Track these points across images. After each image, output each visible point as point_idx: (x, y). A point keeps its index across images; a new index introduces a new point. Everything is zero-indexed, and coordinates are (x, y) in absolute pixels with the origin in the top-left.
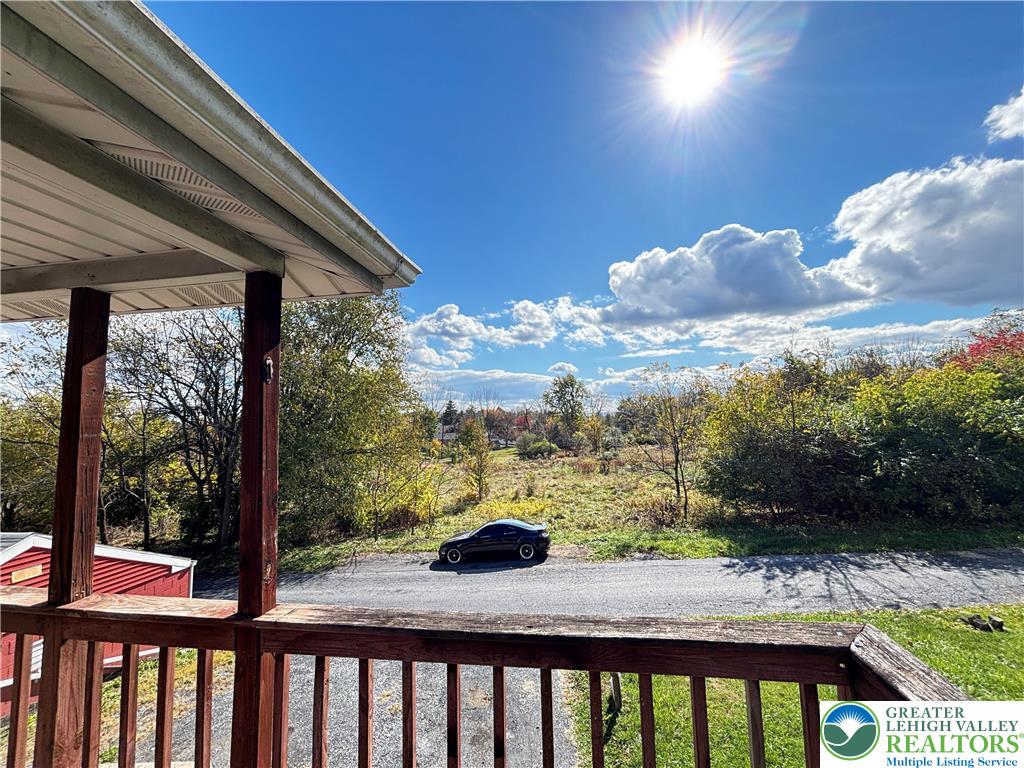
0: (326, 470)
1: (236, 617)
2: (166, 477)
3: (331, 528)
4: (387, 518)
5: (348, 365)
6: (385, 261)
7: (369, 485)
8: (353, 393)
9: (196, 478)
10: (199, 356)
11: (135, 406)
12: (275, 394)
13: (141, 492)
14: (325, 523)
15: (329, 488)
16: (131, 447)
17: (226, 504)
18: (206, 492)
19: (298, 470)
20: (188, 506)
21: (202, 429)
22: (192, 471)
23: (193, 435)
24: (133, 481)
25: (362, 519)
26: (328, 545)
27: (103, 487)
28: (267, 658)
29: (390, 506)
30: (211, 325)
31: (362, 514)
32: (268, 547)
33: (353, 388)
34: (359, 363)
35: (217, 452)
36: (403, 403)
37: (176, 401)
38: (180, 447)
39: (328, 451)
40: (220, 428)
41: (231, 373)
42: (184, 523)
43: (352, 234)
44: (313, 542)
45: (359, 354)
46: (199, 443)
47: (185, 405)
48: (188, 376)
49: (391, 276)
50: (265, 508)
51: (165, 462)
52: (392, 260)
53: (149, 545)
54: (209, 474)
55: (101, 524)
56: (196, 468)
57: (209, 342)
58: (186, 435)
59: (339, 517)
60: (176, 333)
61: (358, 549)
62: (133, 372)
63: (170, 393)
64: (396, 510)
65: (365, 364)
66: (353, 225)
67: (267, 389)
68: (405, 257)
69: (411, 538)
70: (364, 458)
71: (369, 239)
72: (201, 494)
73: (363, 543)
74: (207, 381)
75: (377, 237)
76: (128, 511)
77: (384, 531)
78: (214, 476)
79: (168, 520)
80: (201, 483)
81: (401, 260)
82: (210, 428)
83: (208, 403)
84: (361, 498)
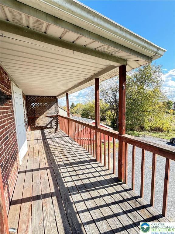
0: (138, 115)
1: (118, 134)
2: (108, 114)
3: (139, 128)
4: (153, 128)
5: (144, 89)
6: (153, 51)
7: (149, 120)
8: (145, 97)
9: (113, 115)
10: (113, 91)
11: (104, 101)
12: (125, 92)
13: (105, 116)
14: (137, 127)
15: (138, 119)
16: (104, 108)
17: (118, 120)
18: (114, 117)
19: (131, 115)
20: (111, 120)
21: (113, 105)
22: (112, 113)
23: (112, 106)
24: (104, 114)
25: (146, 127)
26: (138, 132)
27: (100, 115)
28: (124, 143)
29: (154, 126)
30: (114, 85)
31: (146, 126)
32: (124, 123)
33: (145, 95)
34: (147, 88)
35: (116, 110)
36: (160, 99)
37: (109, 100)
38: (110, 109)
39: (138, 110)
40: (116, 105)
41: (118, 94)
42: (111, 122)
43: (143, 47)
44: (134, 130)
45: (147, 86)
46: (113, 108)
47: (111, 101)
48: (111, 95)
49: (155, 56)
50: (123, 115)
51: (108, 111)
52: (155, 50)
53: (106, 125)
54: (115, 114)
55: (100, 121)
56: (113, 113)
57: (114, 88)
58: (111, 107)
59: (141, 126)
60: (109, 87)
61: (145, 134)
62: (103, 95)
63: (108, 99)
64: (156, 127)
65: (148, 89)
66: (143, 44)
67: (123, 91)
68: (160, 48)
69: (160, 135)
70: (147, 113)
71: (148, 46)
72: (113, 118)
73: (146, 133)
74: (114, 96)
75: (151, 45)
76: (104, 119)
77: (153, 132)
78: (116, 115)
79: (109, 121)
80: (113, 116)
81: (158, 49)
82: (115, 105)
83: (114, 100)
84: (146, 122)
